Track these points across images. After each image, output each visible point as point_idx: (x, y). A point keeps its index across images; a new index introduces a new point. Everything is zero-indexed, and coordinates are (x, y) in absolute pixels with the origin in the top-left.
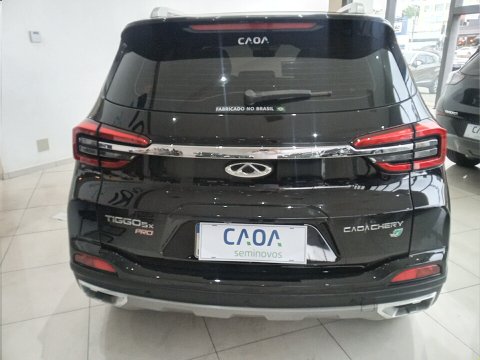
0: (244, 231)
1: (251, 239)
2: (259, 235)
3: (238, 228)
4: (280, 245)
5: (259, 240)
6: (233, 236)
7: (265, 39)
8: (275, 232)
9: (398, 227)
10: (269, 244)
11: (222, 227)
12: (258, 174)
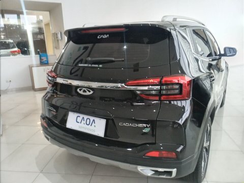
0: (83, 118)
1: (85, 122)
2: (88, 120)
3: (82, 116)
4: (95, 126)
5: (88, 123)
6: (79, 120)
7: (108, 35)
8: (94, 120)
9: (147, 127)
10: (91, 125)
11: (76, 115)
12: (88, 93)
